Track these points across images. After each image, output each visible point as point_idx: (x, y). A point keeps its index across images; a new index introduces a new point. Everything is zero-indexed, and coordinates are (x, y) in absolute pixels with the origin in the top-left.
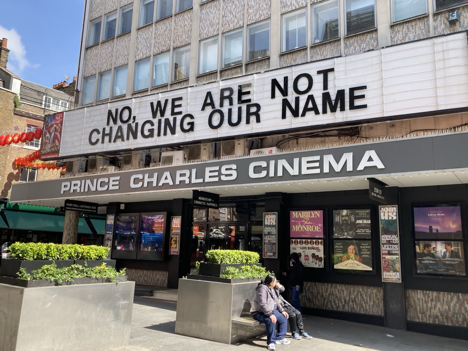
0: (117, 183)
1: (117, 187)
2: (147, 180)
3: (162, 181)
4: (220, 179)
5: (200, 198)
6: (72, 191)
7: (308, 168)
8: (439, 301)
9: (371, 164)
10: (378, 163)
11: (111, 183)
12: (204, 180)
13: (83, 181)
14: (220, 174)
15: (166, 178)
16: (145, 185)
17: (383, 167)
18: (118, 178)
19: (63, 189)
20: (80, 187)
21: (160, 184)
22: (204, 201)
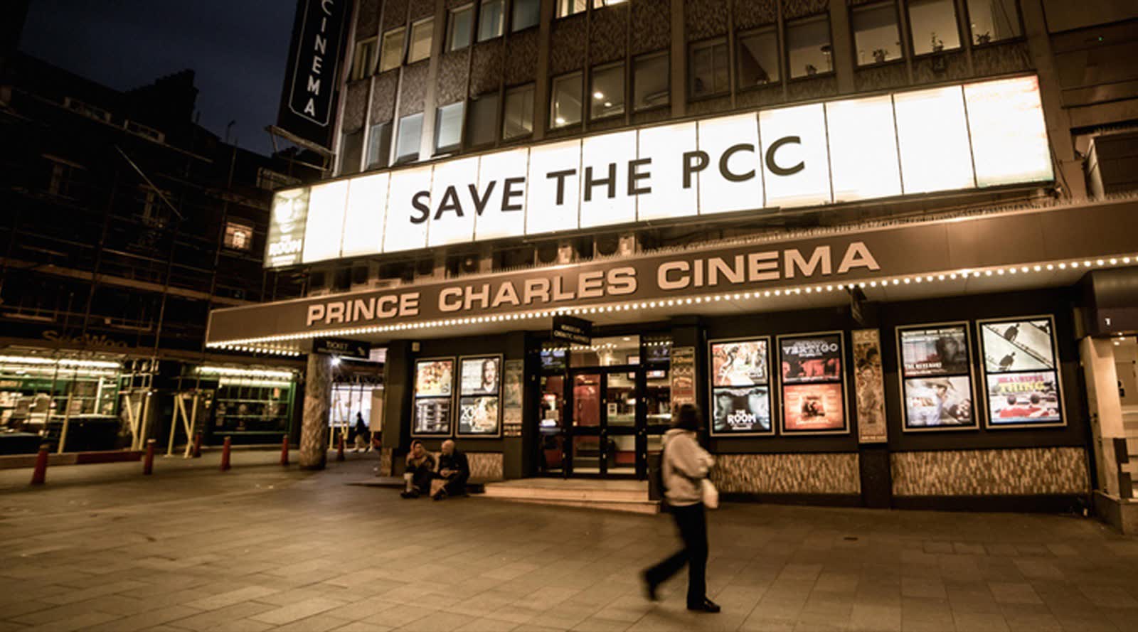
0: (415, 304)
1: (415, 312)
2: (470, 297)
3: (499, 299)
4: (605, 292)
5: (563, 327)
6: (328, 321)
7: (760, 271)
8: (936, 462)
9: (858, 263)
10: (870, 262)
11: (404, 304)
12: (576, 295)
13: (350, 303)
14: (605, 285)
15: (506, 293)
16: (468, 306)
17: (877, 267)
18: (416, 295)
19: (311, 318)
20: (344, 314)
21: (495, 304)
22: (570, 332)
